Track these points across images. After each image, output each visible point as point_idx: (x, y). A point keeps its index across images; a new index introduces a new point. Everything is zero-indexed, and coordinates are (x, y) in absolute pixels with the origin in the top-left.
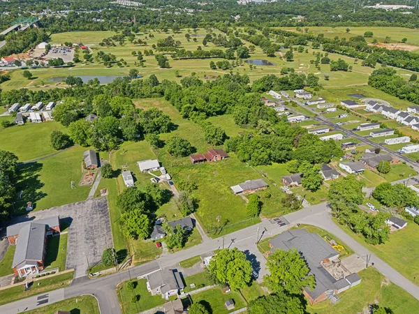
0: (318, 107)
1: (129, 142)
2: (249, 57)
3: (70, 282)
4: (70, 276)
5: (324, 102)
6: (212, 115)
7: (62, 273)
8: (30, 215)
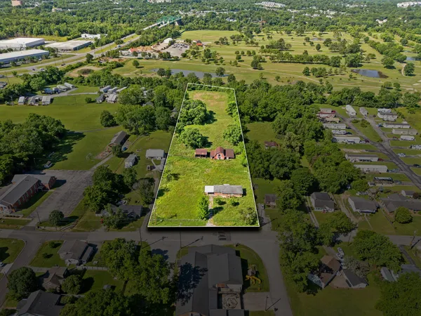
0: (394, 131)
1: (161, 131)
2: (361, 66)
3: (21, 227)
4: (25, 223)
5: (408, 127)
6: (258, 120)
7: (23, 219)
8: (44, 171)
